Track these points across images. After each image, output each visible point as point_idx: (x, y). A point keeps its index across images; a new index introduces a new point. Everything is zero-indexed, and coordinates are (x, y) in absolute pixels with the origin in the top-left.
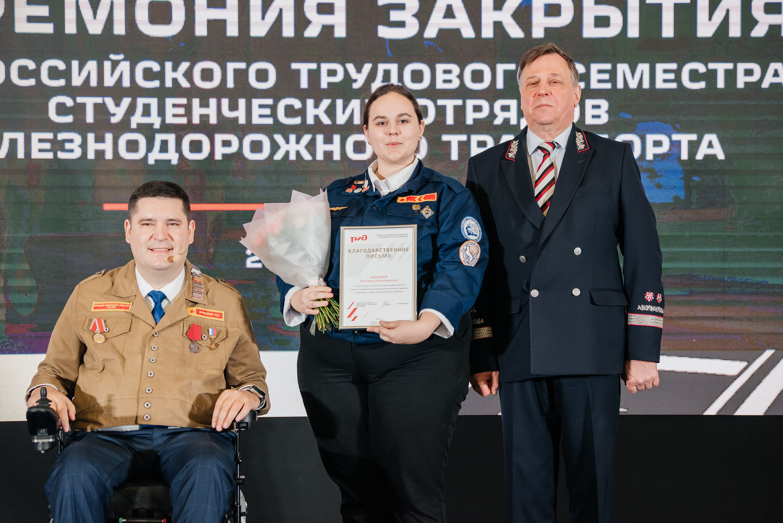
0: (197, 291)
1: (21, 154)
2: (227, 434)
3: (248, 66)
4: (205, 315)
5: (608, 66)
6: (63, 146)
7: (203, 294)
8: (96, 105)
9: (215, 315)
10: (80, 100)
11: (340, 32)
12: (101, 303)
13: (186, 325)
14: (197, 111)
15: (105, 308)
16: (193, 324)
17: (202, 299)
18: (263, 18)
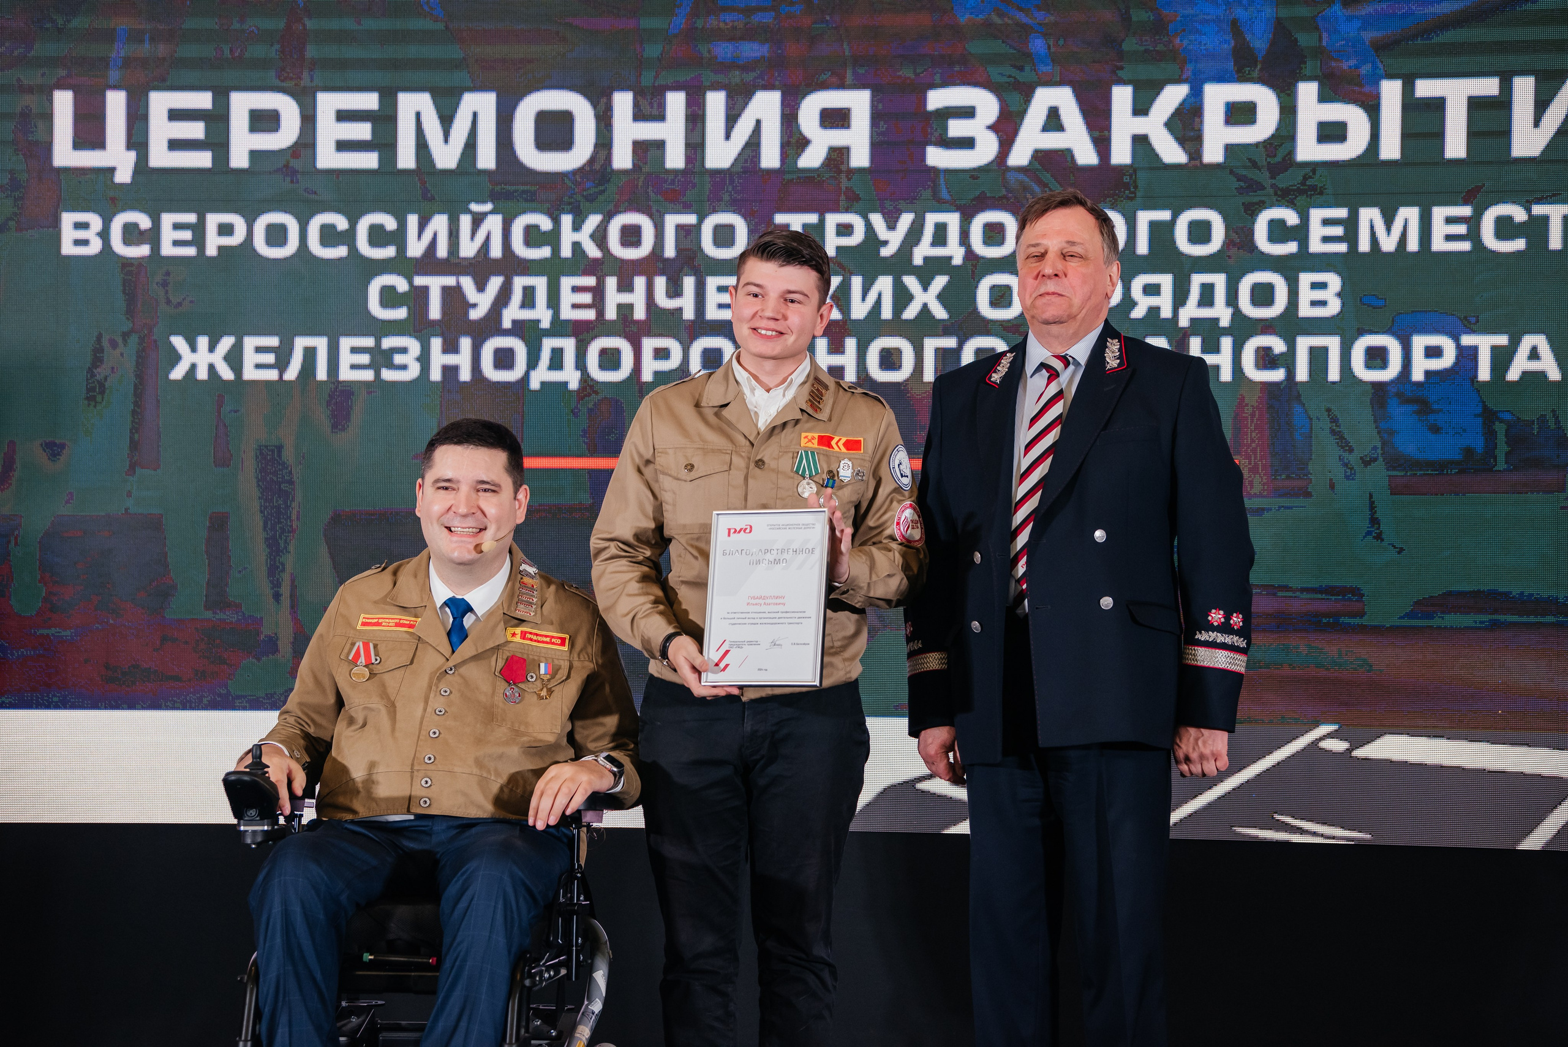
0: (525, 601)
1: (322, 374)
2: (558, 831)
3: (701, 220)
4: (535, 641)
5: (1342, 213)
6: (392, 359)
7: (534, 607)
8: (445, 290)
9: (553, 640)
10: (419, 281)
11: (860, 158)
12: (373, 617)
13: (501, 656)
14: (613, 298)
15: (378, 624)
16: (513, 655)
17: (532, 614)
18: (728, 137)
